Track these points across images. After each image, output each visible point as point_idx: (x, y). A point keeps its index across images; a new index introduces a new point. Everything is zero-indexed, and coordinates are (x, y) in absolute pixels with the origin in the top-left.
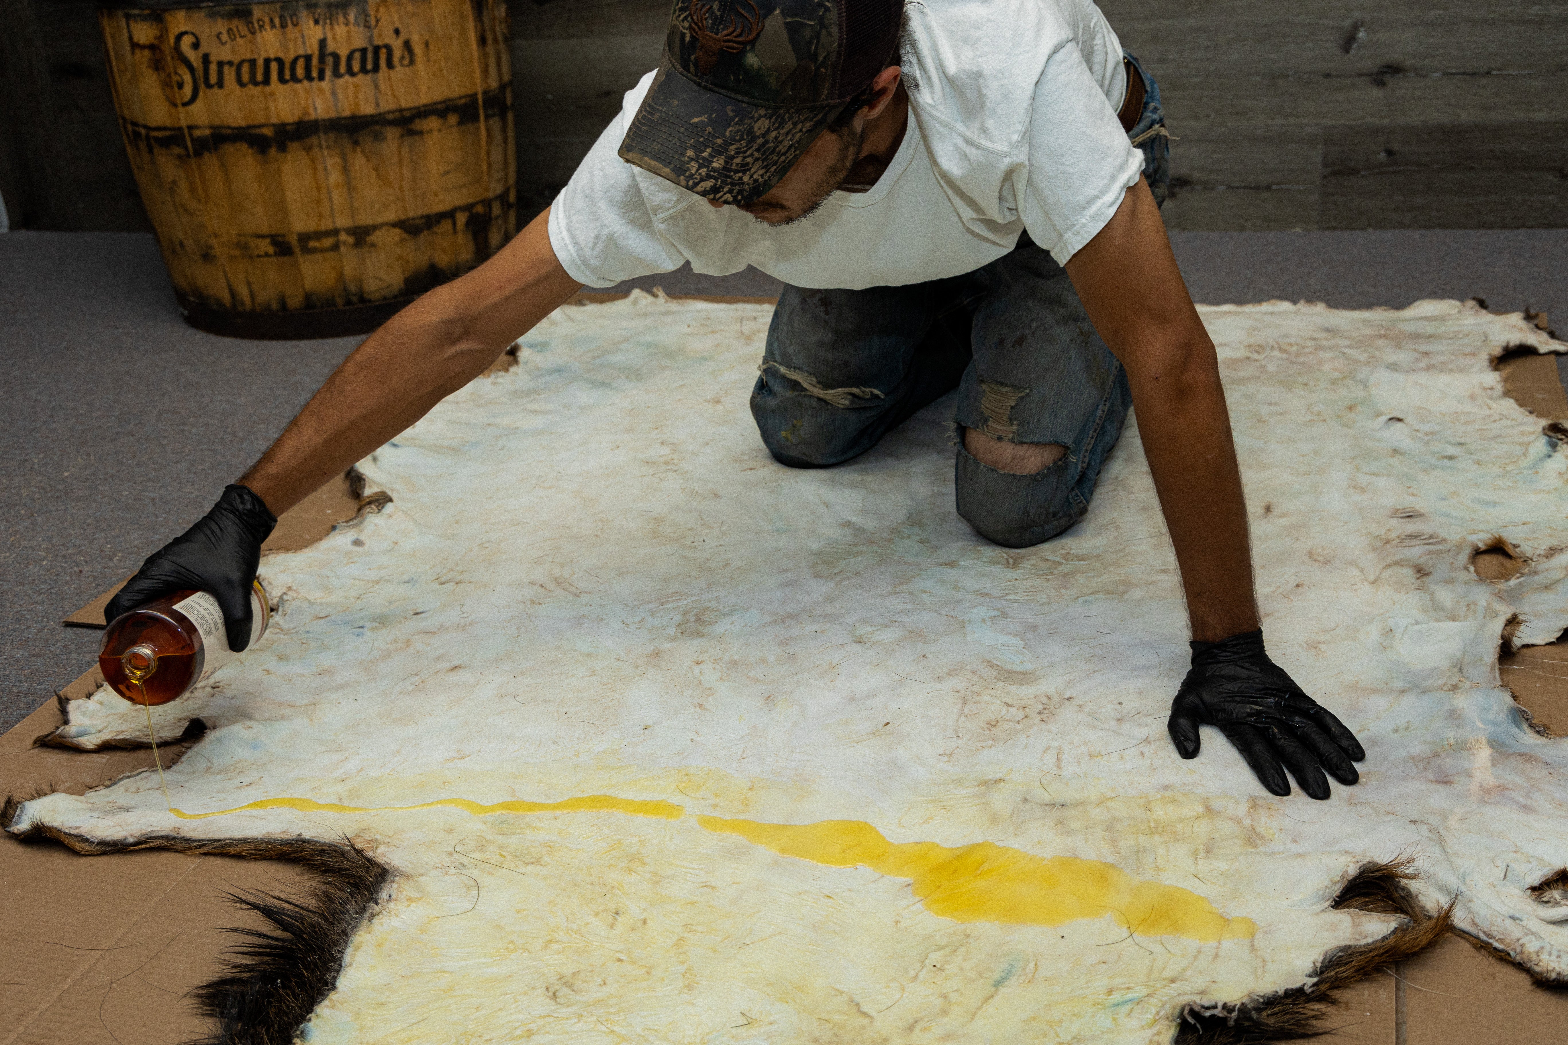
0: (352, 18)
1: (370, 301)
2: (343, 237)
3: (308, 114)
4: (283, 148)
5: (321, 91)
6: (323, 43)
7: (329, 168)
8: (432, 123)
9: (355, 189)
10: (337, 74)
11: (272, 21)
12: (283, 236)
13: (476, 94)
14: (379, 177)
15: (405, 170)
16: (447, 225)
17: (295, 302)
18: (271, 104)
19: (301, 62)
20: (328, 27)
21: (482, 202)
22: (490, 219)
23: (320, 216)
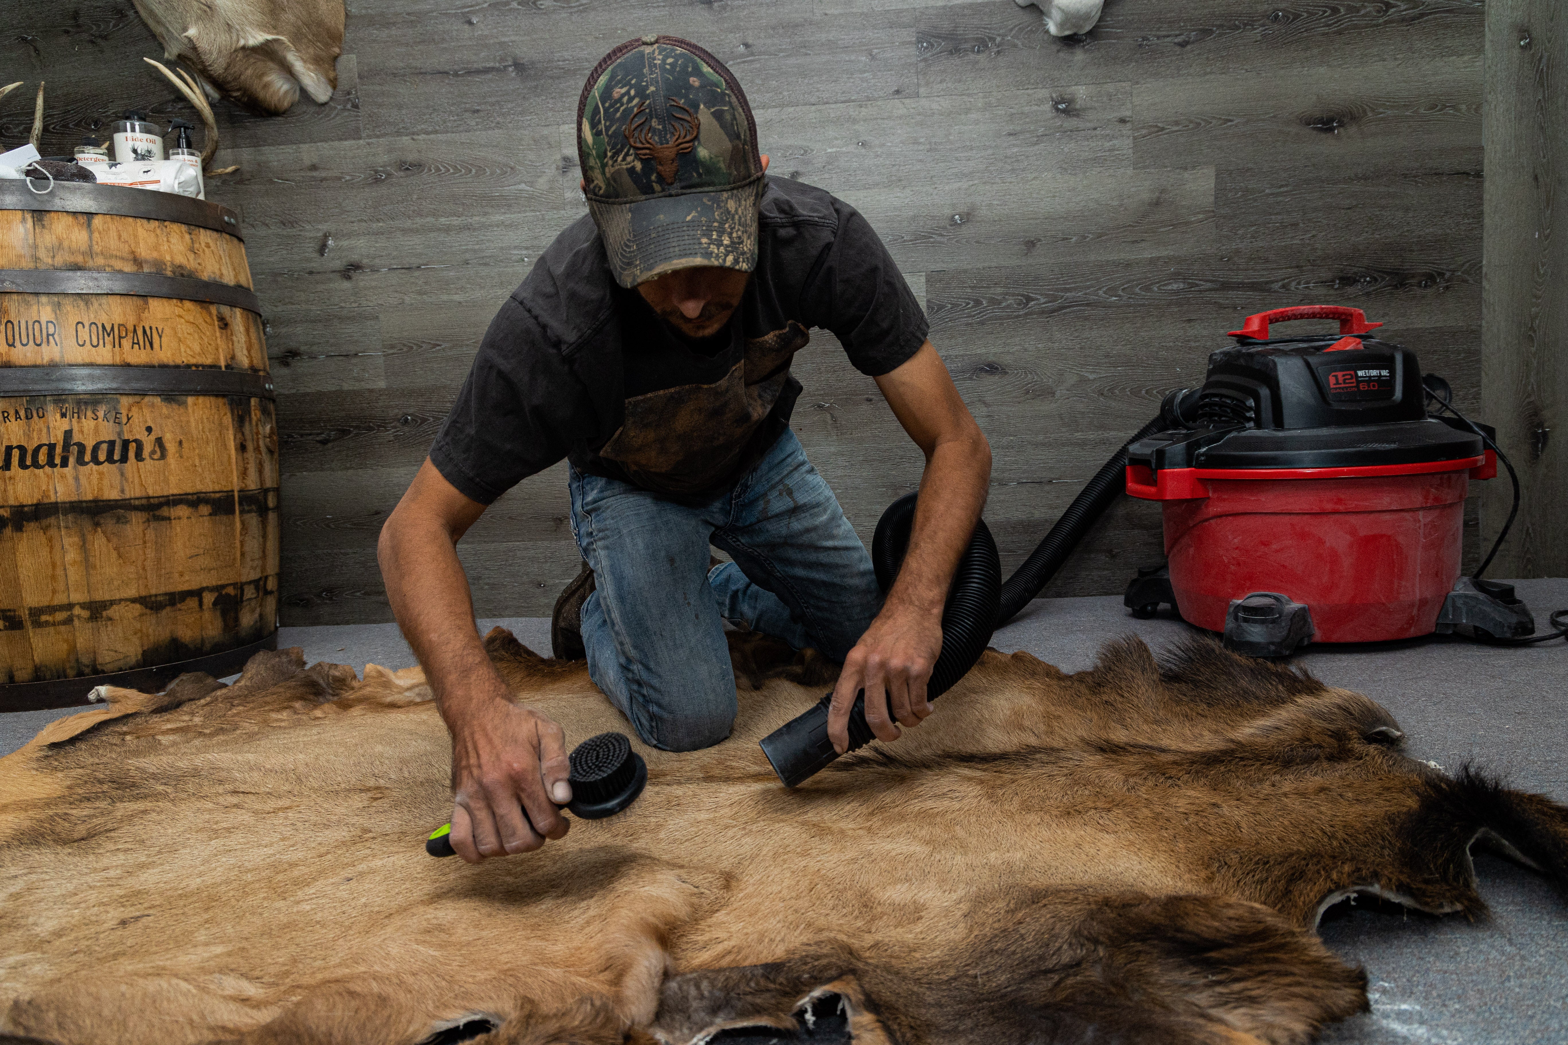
0: (101, 414)
1: (103, 672)
2: (77, 611)
3: (48, 497)
4: (19, 528)
5: (63, 477)
6: (68, 434)
7: (66, 546)
8: (182, 511)
9: (94, 567)
10: (80, 461)
11: (17, 412)
12: (14, 611)
13: (233, 491)
14: (120, 556)
15: (148, 551)
16: (192, 603)
17: (23, 674)
18: (10, 488)
19: (44, 450)
20: (75, 421)
21: (234, 585)
22: (242, 601)
23: (54, 592)
